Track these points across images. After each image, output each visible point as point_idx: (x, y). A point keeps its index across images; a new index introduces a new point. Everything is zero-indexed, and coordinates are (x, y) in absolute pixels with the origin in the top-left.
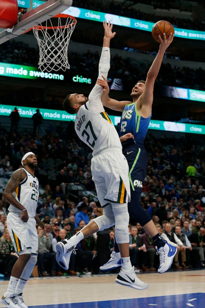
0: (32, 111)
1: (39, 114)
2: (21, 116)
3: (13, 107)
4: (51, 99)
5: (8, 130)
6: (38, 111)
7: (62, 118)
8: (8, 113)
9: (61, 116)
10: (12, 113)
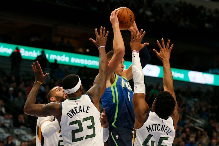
0: (36, 52)
1: (44, 56)
2: (23, 57)
3: (14, 46)
4: (59, 39)
5: (8, 72)
6: (43, 52)
7: (71, 62)
8: (8, 54)
9: (70, 60)
10: (13, 53)
